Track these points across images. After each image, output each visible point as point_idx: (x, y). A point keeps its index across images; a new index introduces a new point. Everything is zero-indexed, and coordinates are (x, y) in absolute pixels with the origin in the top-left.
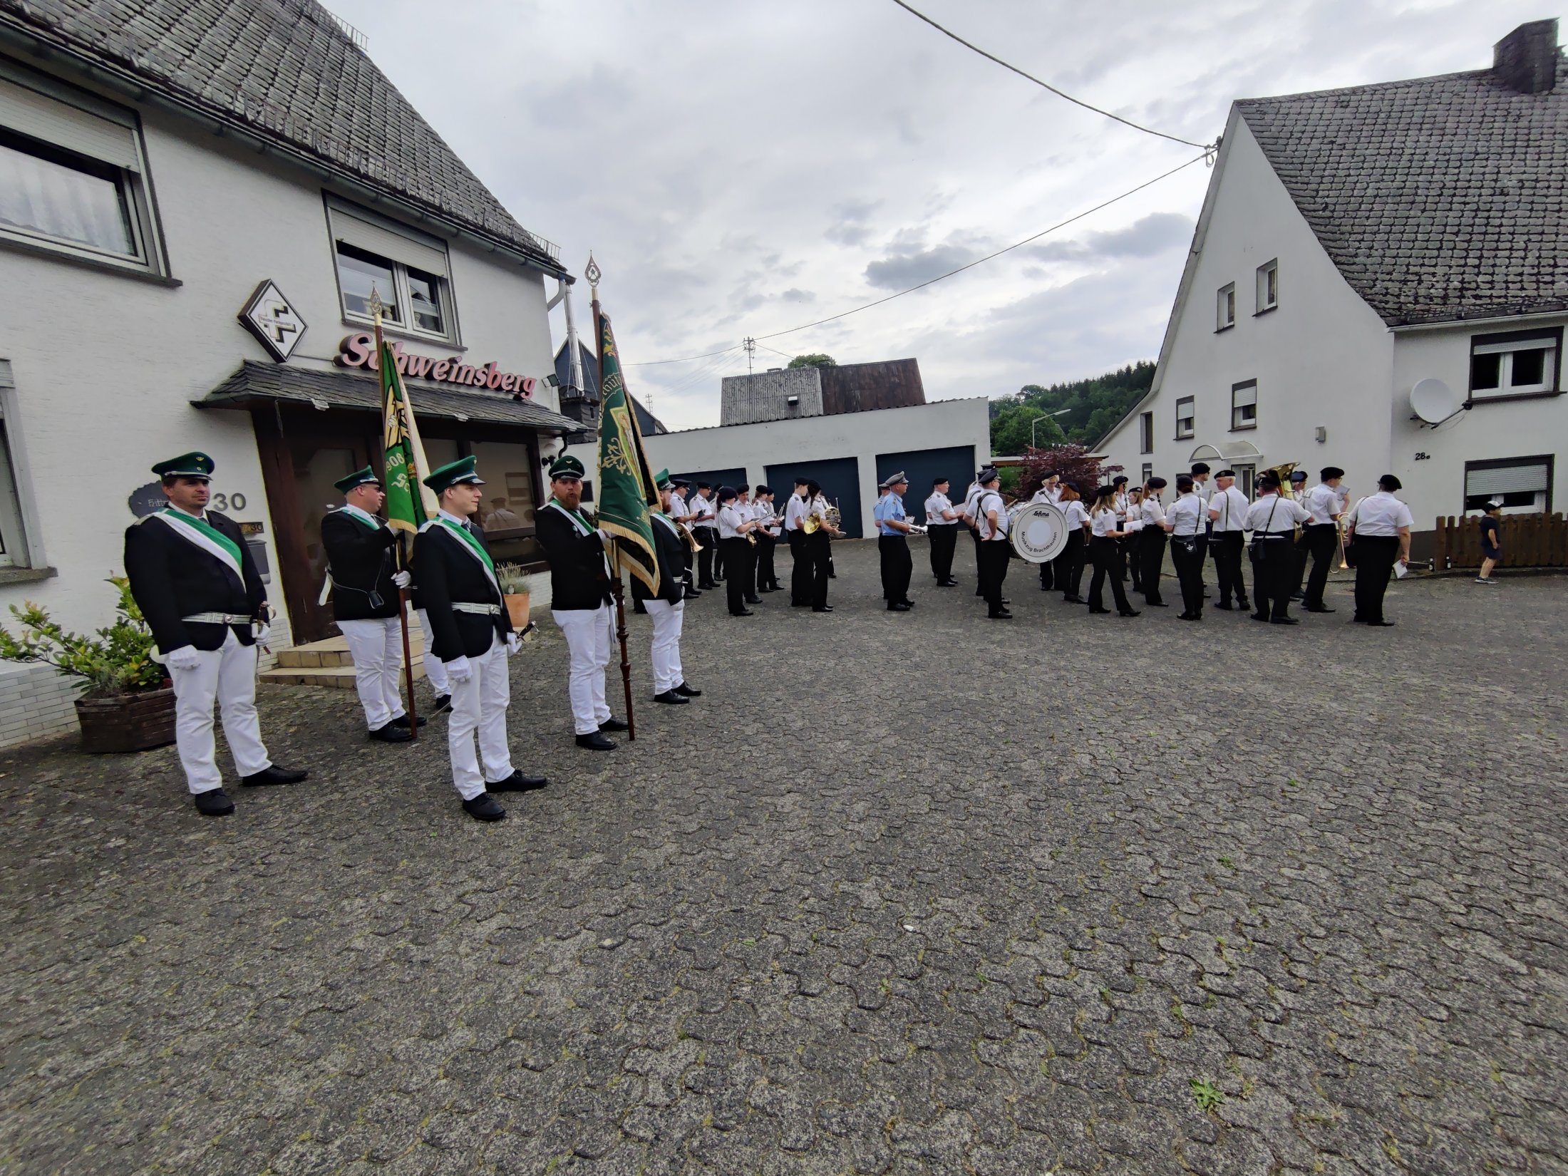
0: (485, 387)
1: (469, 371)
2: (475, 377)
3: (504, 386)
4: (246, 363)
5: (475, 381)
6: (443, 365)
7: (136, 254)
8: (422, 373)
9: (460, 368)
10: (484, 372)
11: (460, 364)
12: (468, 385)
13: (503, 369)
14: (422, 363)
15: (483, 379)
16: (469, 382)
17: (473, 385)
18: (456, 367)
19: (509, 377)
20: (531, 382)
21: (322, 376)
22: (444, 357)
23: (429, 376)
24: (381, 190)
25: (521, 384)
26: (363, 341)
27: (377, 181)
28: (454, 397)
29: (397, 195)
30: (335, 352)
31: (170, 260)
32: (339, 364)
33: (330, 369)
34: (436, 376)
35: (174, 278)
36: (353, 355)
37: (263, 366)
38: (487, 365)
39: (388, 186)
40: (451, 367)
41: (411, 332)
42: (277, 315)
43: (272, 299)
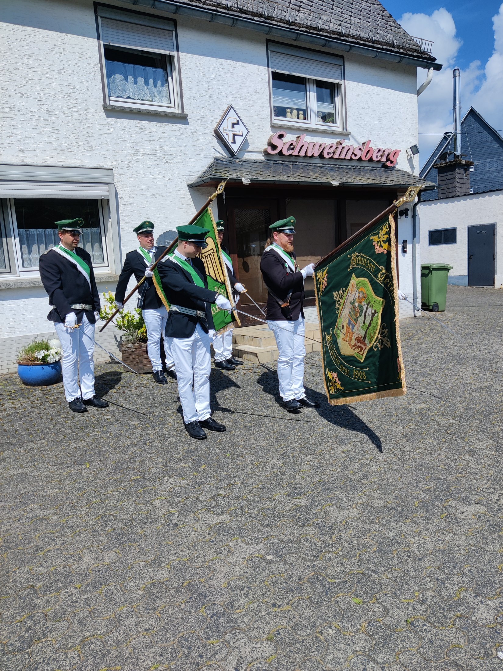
0: (360, 160)
1: (349, 149)
2: (353, 153)
3: (375, 159)
4: (216, 159)
5: (353, 157)
6: (331, 147)
7: (170, 103)
8: (316, 155)
9: (343, 148)
10: (360, 149)
12: (348, 160)
13: (374, 146)
14: (317, 146)
15: (359, 154)
16: (348, 157)
17: (351, 159)
18: (340, 147)
19: (379, 151)
20: (396, 152)
21: (255, 162)
22: (333, 141)
23: (321, 156)
24: (301, 31)
25: (388, 155)
26: (281, 136)
27: (300, 25)
28: (336, 169)
29: (312, 31)
30: (264, 146)
31: (184, 103)
32: (266, 153)
33: (261, 157)
34: (326, 155)
35: (185, 113)
36: (274, 147)
37: (223, 160)
38: (364, 144)
39: (307, 27)
40: (337, 148)
41: (313, 126)
42: (233, 127)
43: (232, 117)
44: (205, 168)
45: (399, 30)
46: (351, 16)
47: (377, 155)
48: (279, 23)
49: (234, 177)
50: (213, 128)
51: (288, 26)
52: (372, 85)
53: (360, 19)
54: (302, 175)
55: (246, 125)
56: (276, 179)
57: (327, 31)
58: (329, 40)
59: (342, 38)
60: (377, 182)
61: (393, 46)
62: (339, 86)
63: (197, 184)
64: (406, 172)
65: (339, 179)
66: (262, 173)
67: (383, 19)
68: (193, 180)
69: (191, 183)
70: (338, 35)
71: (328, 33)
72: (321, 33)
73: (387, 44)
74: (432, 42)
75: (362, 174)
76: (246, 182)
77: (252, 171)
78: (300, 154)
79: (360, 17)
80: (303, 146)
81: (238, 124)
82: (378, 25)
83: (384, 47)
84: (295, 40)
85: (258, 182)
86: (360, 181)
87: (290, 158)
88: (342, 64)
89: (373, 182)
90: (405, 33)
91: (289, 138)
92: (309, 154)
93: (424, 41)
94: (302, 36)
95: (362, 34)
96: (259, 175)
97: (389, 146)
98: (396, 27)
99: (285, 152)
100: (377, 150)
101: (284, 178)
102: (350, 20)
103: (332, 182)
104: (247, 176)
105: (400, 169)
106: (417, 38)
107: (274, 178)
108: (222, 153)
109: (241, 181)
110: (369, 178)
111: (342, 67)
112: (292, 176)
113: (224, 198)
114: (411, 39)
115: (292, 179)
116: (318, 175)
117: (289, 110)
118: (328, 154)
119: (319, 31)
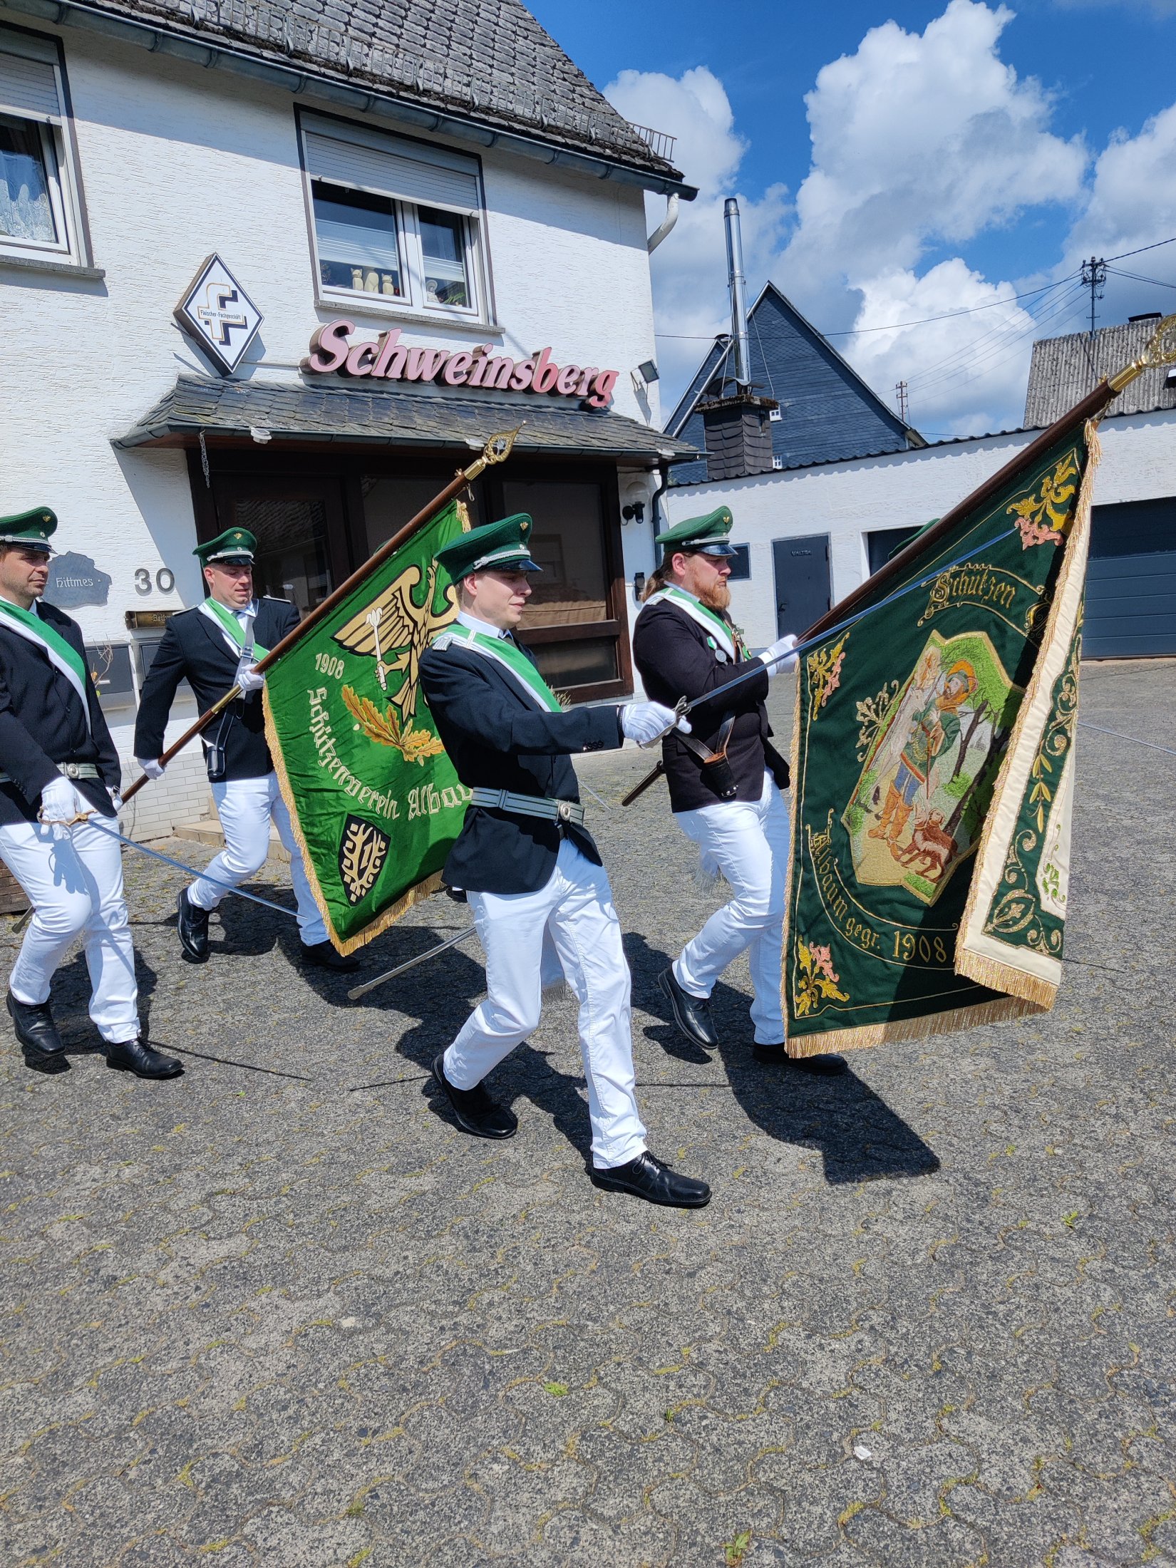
0: (529, 390)
1: (503, 366)
2: (513, 376)
3: (562, 389)
4: (182, 380)
5: (514, 384)
6: (462, 359)
7: (57, 241)
8: (428, 376)
9: (490, 363)
10: (528, 367)
11: (490, 357)
12: (502, 390)
13: (560, 360)
14: (429, 358)
15: (527, 378)
16: (502, 384)
17: (510, 389)
18: (483, 361)
19: (571, 372)
20: (608, 377)
21: (280, 390)
22: (466, 347)
23: (439, 379)
24: (377, 91)
25: (592, 382)
26: (341, 332)
27: (374, 78)
28: (476, 411)
29: (402, 94)
30: (302, 353)
31: (93, 242)
32: (307, 370)
33: (294, 379)
34: (450, 378)
35: (96, 267)
36: (326, 357)
37: (201, 383)
38: (536, 355)
39: (390, 82)
40: (475, 362)
41: (417, 310)
42: (223, 305)
43: (218, 283)
44: (155, 402)
45: (601, 107)
46: (491, 66)
47: (567, 380)
48: (323, 70)
49: (229, 424)
50: (173, 306)
51: (345, 78)
52: (549, 225)
53: (512, 74)
54: (396, 423)
55: (255, 302)
56: (334, 430)
57: (438, 96)
58: (444, 118)
59: (473, 114)
60: (570, 442)
61: (589, 140)
62: (472, 222)
63: (136, 441)
64: (633, 421)
65: (484, 434)
66: (298, 416)
67: (564, 79)
68: (125, 429)
69: (118, 437)
70: (465, 107)
71: (442, 100)
72: (425, 100)
73: (576, 136)
74: (674, 138)
75: (536, 423)
76: (259, 436)
77: (275, 411)
78: (390, 375)
79: (513, 70)
80: (395, 355)
81: (234, 298)
82: (554, 91)
83: (569, 141)
84: (364, 111)
85: (291, 437)
86: (532, 438)
87: (367, 383)
88: (476, 172)
89: (562, 443)
90: (614, 114)
91: (361, 336)
92: (412, 375)
93: (656, 135)
94: (379, 103)
95: (519, 110)
96: (293, 421)
97: (593, 362)
98: (593, 100)
99: (353, 368)
100: (568, 370)
101: (353, 429)
102: (490, 75)
103: (467, 441)
104: (264, 424)
105: (620, 414)
106: (641, 127)
107: (329, 428)
108: (197, 367)
109: (246, 434)
110: (552, 432)
111: (478, 179)
112: (373, 424)
113: (207, 474)
114: (627, 127)
115: (373, 432)
116: (435, 424)
117: (357, 272)
118: (456, 375)
119: (419, 95)
